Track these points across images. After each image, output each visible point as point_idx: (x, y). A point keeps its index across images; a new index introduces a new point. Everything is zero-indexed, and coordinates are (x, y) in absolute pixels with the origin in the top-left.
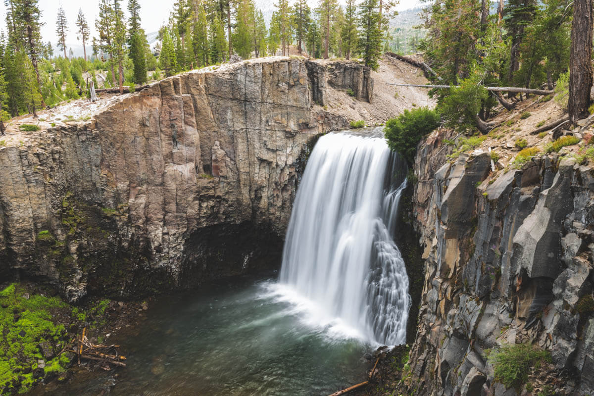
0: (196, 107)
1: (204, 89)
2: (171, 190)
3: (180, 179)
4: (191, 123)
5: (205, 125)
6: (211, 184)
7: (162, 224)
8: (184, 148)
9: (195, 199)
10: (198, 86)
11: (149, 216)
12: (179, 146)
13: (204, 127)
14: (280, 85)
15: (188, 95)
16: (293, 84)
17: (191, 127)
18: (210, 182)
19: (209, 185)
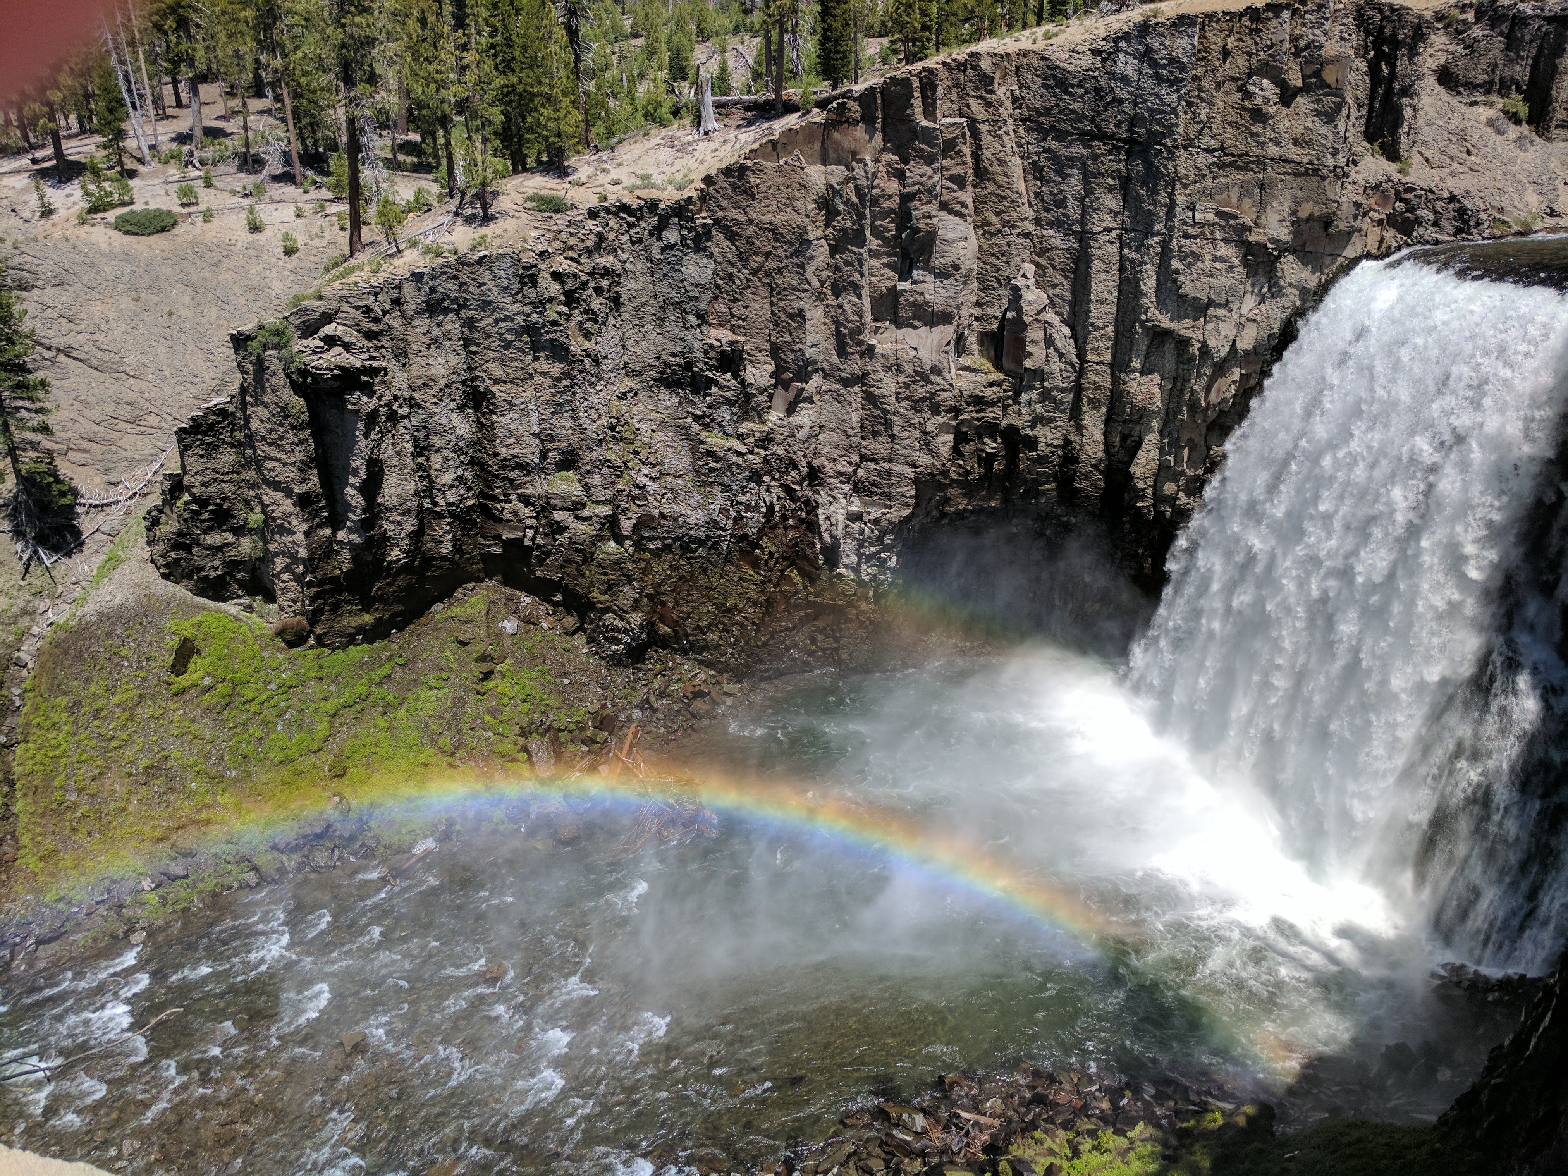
0: (977, 157)
1: (1008, 104)
2: (884, 397)
3: (909, 369)
4: (957, 207)
5: (997, 214)
6: (995, 389)
7: (847, 488)
8: (930, 278)
9: (943, 429)
10: (992, 92)
11: (816, 462)
12: (916, 274)
13: (995, 220)
14: (1251, 88)
15: (959, 120)
16: (1299, 83)
17: (957, 220)
18: (991, 384)
19: (988, 393)
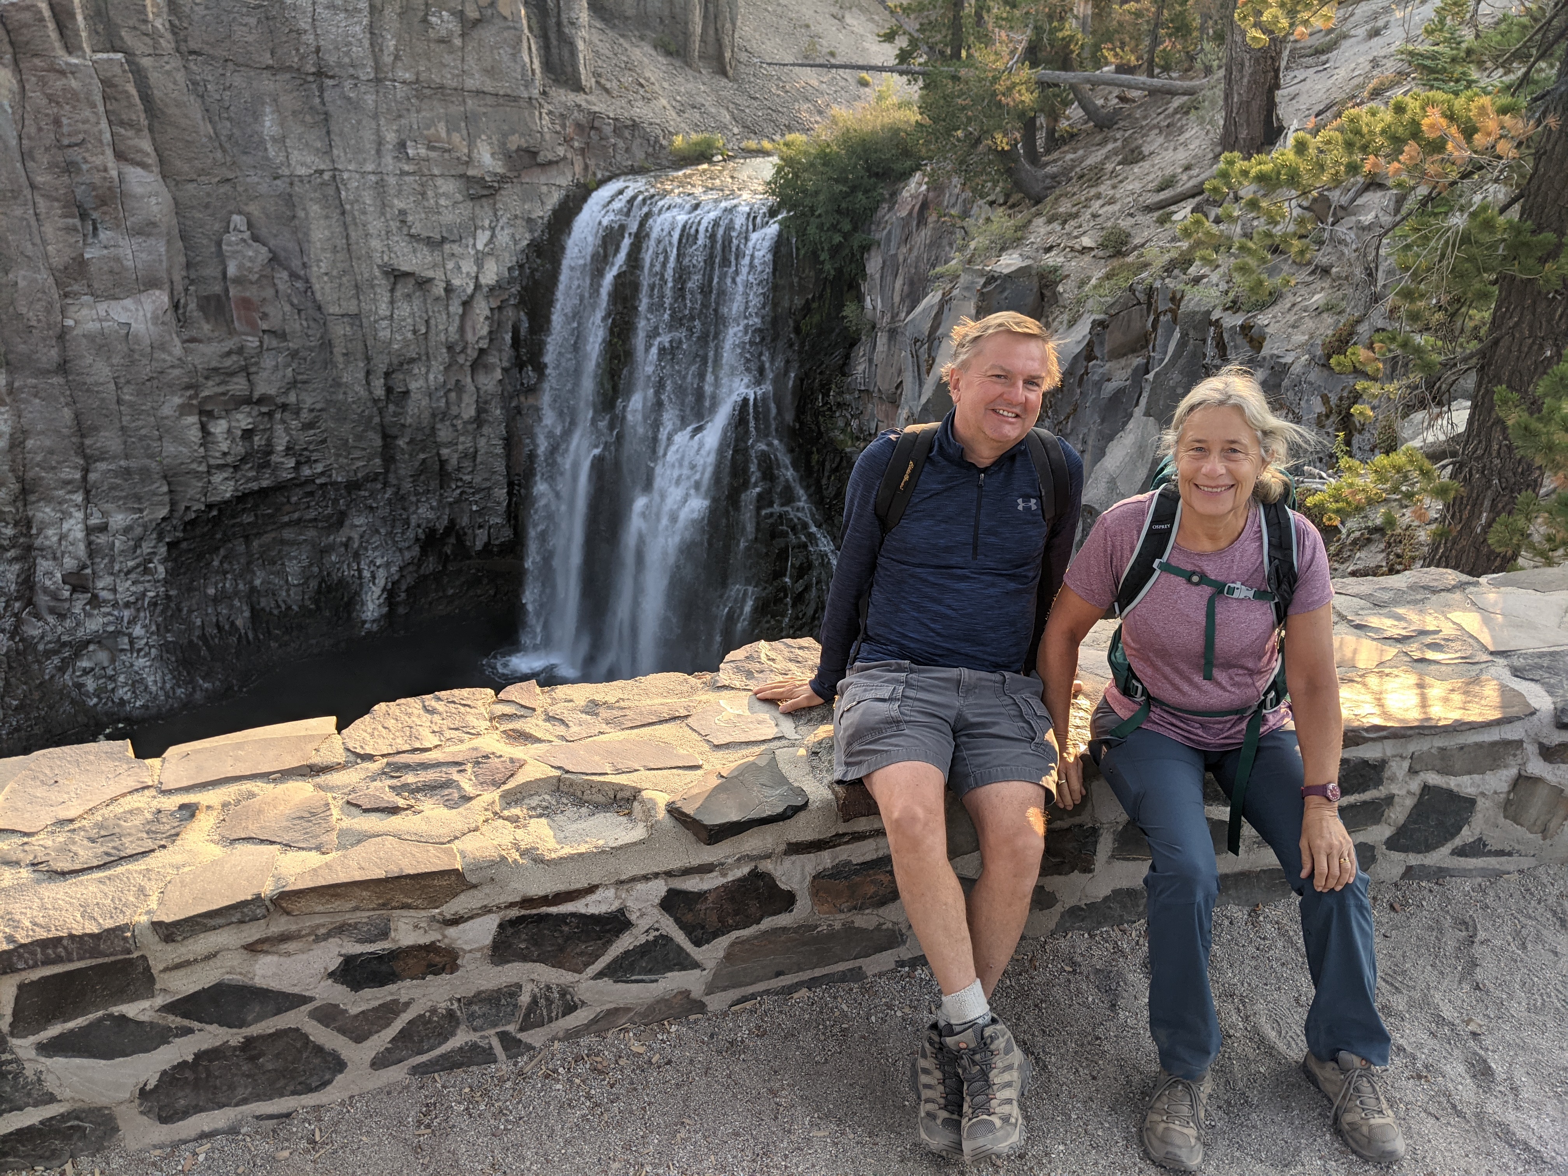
0: (146, 98)
1: (169, 36)
2: (97, 384)
3: (122, 347)
4: (138, 157)
5: (189, 160)
6: (235, 358)
7: (79, 498)
8: (124, 242)
9: (184, 410)
10: (145, 21)
11: (30, 475)
12: (104, 235)
13: (186, 168)
14: (433, 19)
15: (112, 55)
16: (476, 15)
17: (139, 170)
18: (229, 354)
19: (228, 362)
